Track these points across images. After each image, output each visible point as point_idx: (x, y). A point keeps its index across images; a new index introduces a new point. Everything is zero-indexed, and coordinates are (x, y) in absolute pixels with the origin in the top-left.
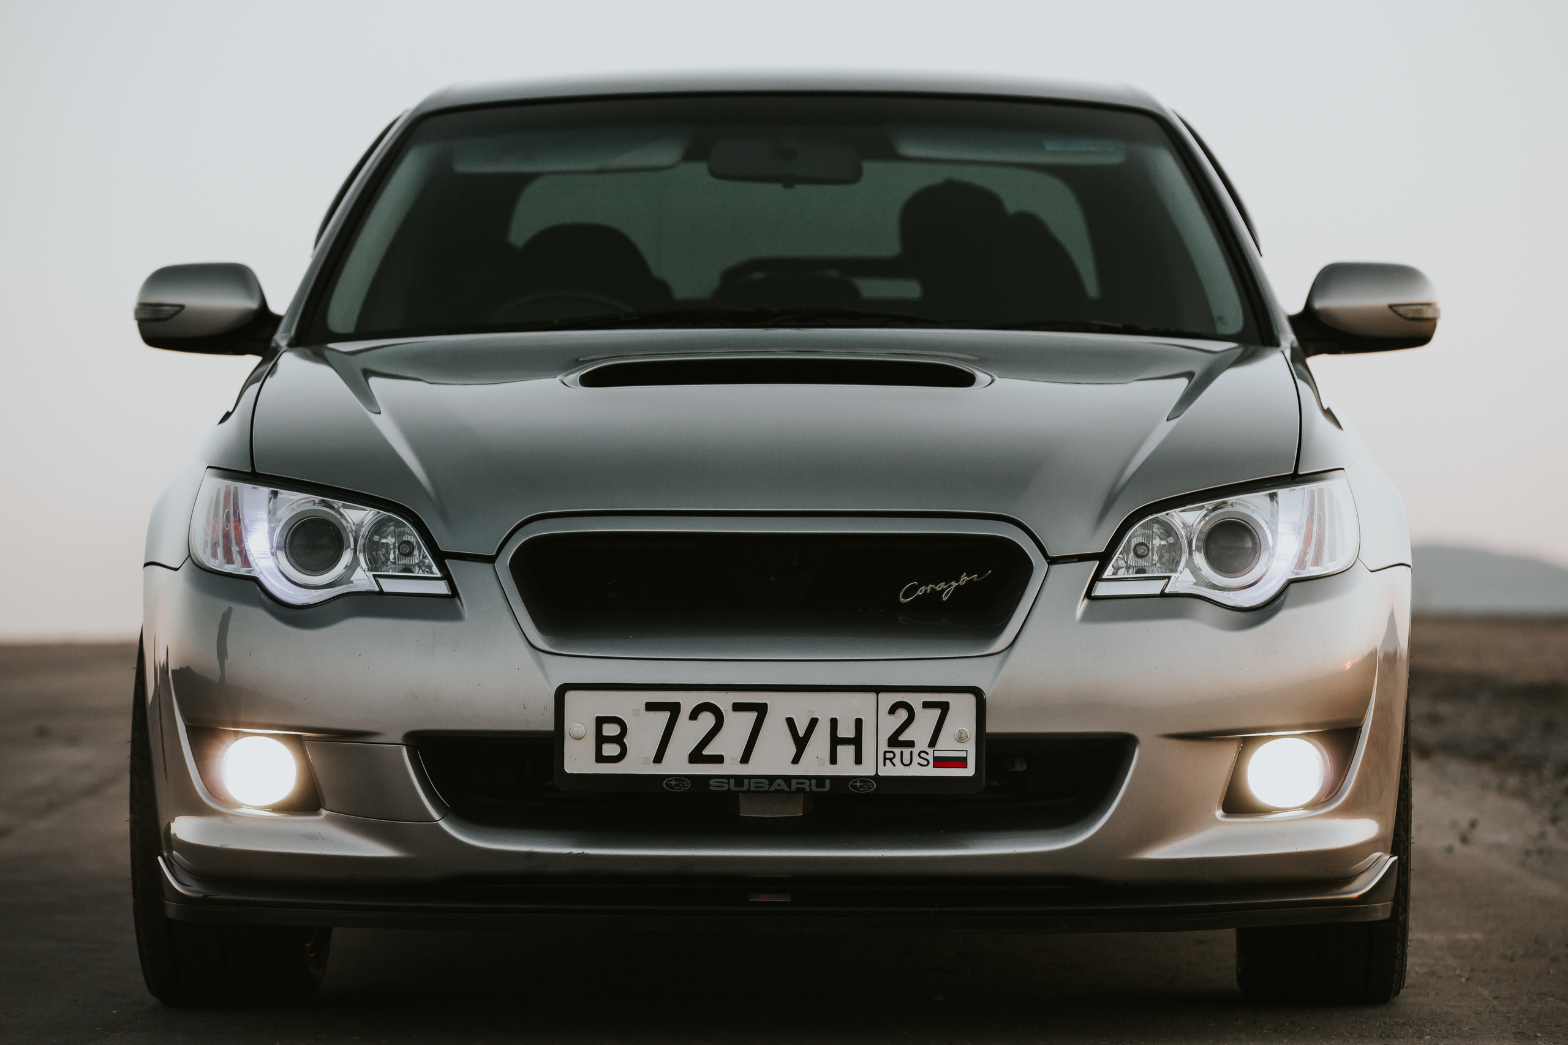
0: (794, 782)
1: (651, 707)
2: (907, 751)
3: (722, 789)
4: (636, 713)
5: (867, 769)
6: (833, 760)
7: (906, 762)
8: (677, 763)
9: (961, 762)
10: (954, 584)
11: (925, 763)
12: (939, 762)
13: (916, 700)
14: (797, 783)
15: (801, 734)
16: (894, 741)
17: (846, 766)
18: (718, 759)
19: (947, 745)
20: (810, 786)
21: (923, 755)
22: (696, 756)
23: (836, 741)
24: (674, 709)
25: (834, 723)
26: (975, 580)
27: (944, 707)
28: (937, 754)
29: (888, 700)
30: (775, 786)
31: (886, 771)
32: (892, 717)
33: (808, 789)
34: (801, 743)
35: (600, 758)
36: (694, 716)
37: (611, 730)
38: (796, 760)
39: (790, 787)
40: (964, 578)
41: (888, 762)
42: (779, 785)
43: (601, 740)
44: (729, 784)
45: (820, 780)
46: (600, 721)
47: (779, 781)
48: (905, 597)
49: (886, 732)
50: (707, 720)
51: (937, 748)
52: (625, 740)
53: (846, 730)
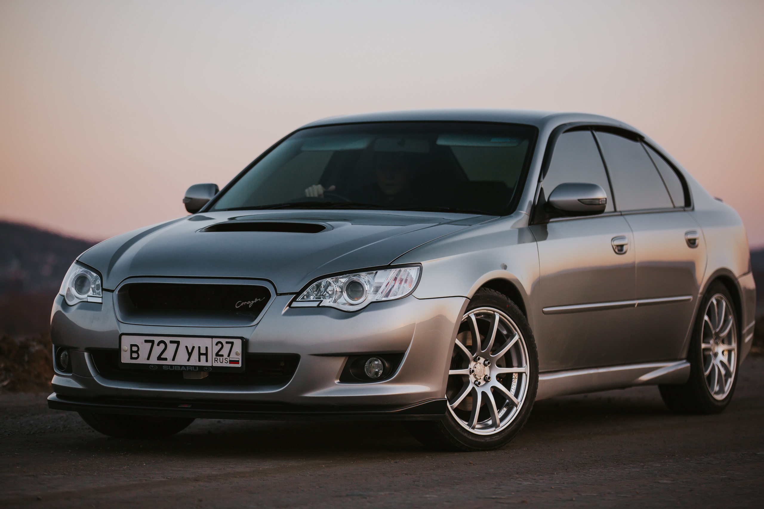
0: (187, 367)
1: (146, 341)
2: (221, 358)
3: (166, 369)
4: (142, 343)
5: (209, 364)
6: (199, 361)
7: (221, 362)
8: (154, 360)
9: (237, 362)
10: (253, 302)
11: (227, 362)
12: (231, 362)
13: (224, 341)
14: (188, 368)
15: (190, 351)
16: (217, 354)
17: (203, 363)
18: (166, 359)
19: (233, 357)
20: (192, 369)
21: (226, 359)
22: (159, 358)
23: (200, 354)
24: (152, 342)
25: (199, 347)
26: (259, 301)
27: (232, 343)
28: (230, 359)
29: (216, 340)
30: (182, 369)
31: (215, 364)
32: (217, 346)
33: (192, 370)
34: (190, 354)
35: (132, 358)
36: (158, 345)
37: (135, 349)
38: (188, 360)
39: (186, 369)
40: (256, 300)
41: (216, 361)
42: (183, 368)
43: (132, 352)
44: (168, 367)
45: (195, 367)
46: (132, 346)
47: (183, 367)
48: (238, 306)
49: (215, 351)
50: (162, 346)
51: (230, 357)
52: (139, 352)
53: (203, 351)
